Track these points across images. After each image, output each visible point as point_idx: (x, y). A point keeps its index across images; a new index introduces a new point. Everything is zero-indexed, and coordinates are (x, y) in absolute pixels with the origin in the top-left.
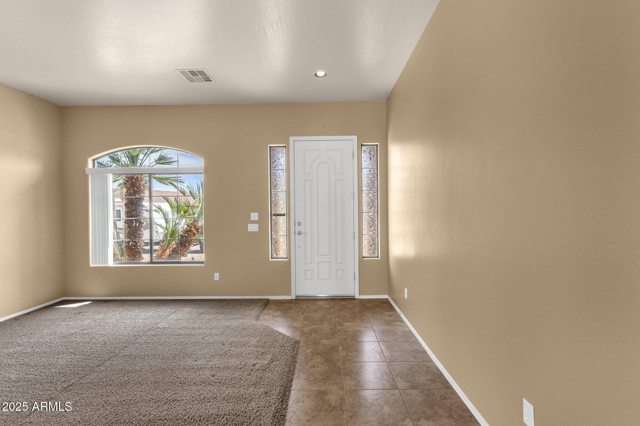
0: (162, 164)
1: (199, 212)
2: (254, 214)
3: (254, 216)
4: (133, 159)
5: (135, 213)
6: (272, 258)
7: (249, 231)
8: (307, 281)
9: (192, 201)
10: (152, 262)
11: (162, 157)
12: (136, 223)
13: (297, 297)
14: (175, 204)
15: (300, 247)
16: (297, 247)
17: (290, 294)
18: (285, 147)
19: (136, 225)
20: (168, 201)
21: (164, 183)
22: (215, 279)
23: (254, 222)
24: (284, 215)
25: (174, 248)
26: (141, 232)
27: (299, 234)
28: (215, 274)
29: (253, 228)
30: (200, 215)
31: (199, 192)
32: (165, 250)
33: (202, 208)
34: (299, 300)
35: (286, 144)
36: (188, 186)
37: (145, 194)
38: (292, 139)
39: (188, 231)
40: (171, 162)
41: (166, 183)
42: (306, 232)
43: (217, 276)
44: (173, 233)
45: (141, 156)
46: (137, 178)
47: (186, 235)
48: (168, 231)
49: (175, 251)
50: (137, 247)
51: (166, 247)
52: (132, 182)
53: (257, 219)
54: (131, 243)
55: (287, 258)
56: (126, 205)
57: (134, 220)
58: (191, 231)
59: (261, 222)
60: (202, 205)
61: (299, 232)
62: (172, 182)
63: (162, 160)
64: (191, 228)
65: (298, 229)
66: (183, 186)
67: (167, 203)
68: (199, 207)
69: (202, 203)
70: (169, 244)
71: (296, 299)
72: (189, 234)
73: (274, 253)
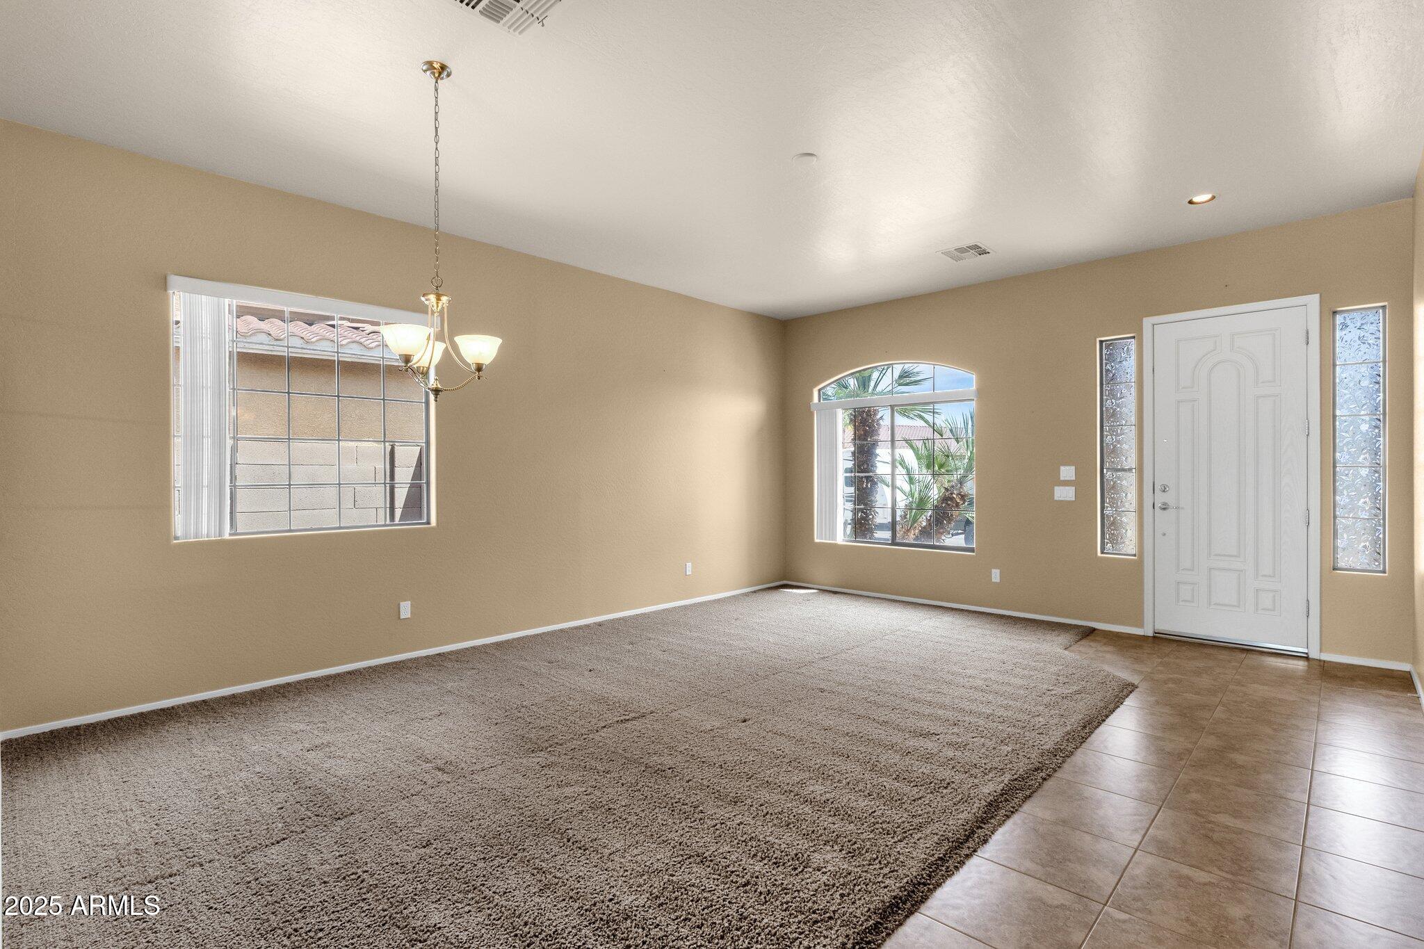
0: (907, 384)
1: (965, 466)
2: (1067, 468)
3: (1067, 472)
4: (864, 383)
5: (865, 466)
6: (1102, 553)
7: (1056, 498)
8: (1181, 603)
9: (953, 446)
10: (894, 543)
11: (906, 373)
12: (867, 483)
13: (1156, 633)
14: (923, 452)
15: (1164, 535)
16: (1158, 535)
17: (1141, 625)
18: (1134, 337)
19: (867, 486)
20: (912, 447)
21: (908, 417)
22: (993, 580)
23: (1066, 483)
24: (1130, 470)
25: (924, 527)
26: (873, 499)
27: (1164, 509)
28: (993, 571)
29: (1064, 494)
30: (969, 469)
31: (967, 431)
32: (908, 530)
33: (970, 459)
34: (1160, 640)
35: (1134, 333)
36: (947, 420)
37: (880, 436)
38: (1147, 322)
39: (947, 499)
40: (920, 381)
41: (912, 416)
42: (1181, 506)
43: (996, 575)
44: (922, 502)
45: (875, 375)
46: (869, 411)
47: (944, 505)
48: (913, 498)
49: (925, 532)
50: (868, 521)
51: (910, 525)
52: (862, 418)
53: (1074, 478)
54: (860, 515)
55: (1135, 555)
56: (854, 453)
57: (865, 477)
58: (952, 499)
59: (1082, 484)
60: (971, 453)
61: (1165, 504)
62: (922, 414)
63: (905, 378)
64: (952, 494)
65: (1160, 498)
66: (940, 421)
67: (911, 451)
68: (967, 457)
69: (973, 450)
70: (915, 521)
71: (1154, 637)
72: (949, 505)
73: (1107, 543)
